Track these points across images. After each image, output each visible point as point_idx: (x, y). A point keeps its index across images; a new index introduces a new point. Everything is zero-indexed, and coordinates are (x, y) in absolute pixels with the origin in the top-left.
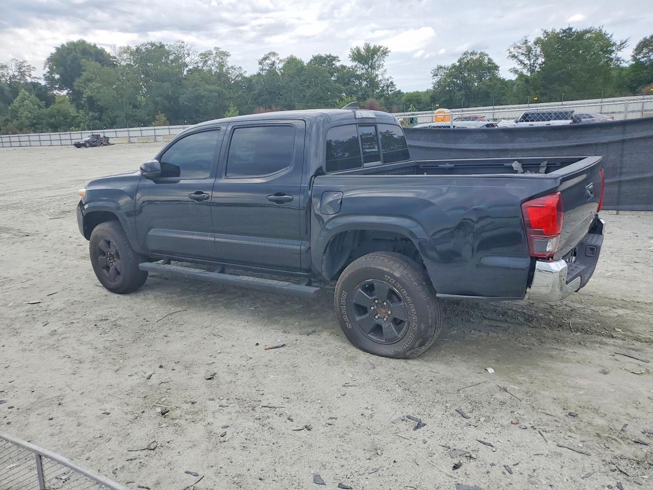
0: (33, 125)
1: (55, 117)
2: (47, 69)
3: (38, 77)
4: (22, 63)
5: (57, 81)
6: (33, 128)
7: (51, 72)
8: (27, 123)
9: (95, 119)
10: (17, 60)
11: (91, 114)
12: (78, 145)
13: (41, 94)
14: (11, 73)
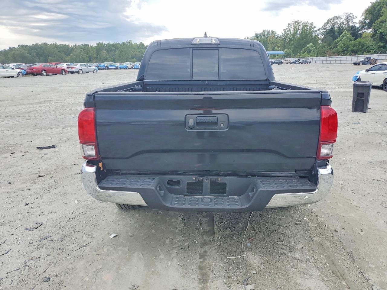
0: (343, 51)
1: (356, 46)
2: (363, 17)
3: (356, 22)
4: (350, 14)
5: (366, 24)
6: (342, 53)
7: (365, 19)
8: (340, 50)
9: (381, 47)
10: (347, 13)
11: (380, 44)
12: (355, 64)
13: (355, 32)
14: (342, 21)
